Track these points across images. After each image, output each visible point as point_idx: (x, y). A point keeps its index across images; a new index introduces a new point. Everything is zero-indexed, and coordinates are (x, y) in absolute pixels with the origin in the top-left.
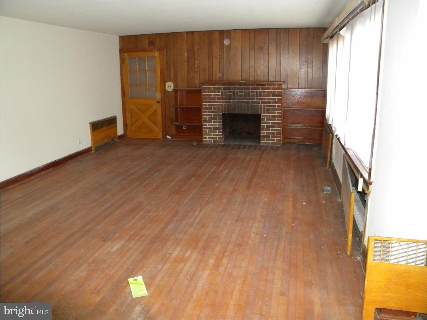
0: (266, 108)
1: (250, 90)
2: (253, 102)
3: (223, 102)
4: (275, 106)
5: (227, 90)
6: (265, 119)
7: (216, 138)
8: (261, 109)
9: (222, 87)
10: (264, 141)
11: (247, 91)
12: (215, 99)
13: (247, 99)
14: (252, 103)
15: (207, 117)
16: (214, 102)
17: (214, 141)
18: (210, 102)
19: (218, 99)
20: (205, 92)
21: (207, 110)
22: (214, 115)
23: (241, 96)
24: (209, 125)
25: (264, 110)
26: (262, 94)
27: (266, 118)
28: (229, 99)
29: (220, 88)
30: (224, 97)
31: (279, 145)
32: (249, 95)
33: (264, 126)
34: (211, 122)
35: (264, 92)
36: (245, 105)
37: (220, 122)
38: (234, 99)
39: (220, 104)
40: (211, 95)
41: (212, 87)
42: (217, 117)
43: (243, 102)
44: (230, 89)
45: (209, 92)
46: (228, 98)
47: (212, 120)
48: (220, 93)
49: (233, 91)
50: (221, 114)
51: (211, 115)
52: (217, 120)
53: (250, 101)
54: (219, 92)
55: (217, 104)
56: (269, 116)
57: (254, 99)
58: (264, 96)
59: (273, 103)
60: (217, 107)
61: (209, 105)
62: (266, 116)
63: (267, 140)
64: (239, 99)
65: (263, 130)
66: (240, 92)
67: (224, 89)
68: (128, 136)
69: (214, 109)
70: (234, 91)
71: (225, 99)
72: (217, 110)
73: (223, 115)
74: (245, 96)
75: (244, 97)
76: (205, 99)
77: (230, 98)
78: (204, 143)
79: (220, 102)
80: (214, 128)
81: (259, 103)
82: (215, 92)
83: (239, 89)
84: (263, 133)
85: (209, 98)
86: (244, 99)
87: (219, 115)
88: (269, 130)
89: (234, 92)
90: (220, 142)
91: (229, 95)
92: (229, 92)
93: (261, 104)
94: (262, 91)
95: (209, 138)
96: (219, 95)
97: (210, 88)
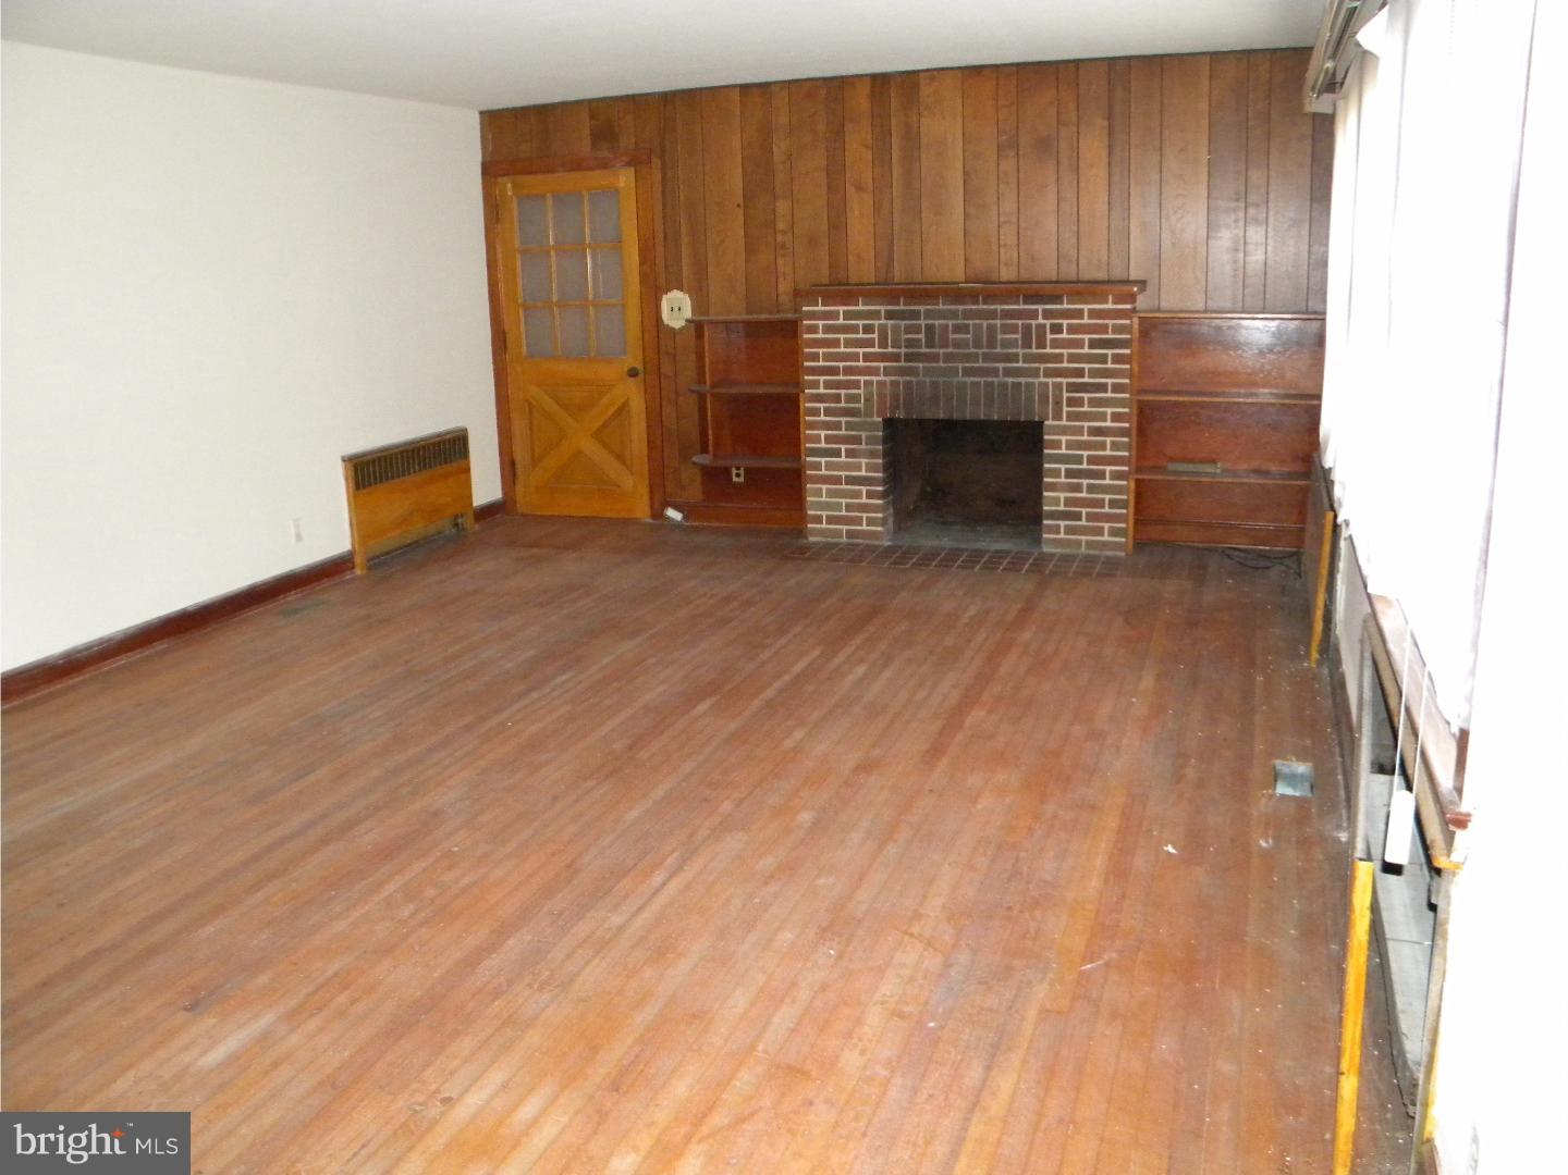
0: (1065, 395)
1: (998, 322)
2: (1008, 372)
3: (887, 372)
4: (1102, 388)
5: (903, 323)
6: (1060, 440)
7: (858, 521)
8: (1044, 399)
9: (882, 308)
10: (1056, 536)
11: (985, 323)
12: (855, 357)
13: (986, 358)
14: (1005, 376)
15: (823, 433)
16: (848, 371)
17: (850, 534)
18: (834, 371)
19: (867, 357)
20: (813, 329)
21: (822, 405)
22: (850, 426)
23: (957, 344)
24: (829, 466)
25: (1058, 403)
26: (1049, 336)
27: (1064, 439)
28: (909, 358)
29: (875, 315)
30: (890, 350)
31: (1122, 554)
32: (992, 343)
33: (1055, 473)
34: (837, 453)
35: (1057, 329)
36: (978, 383)
37: (872, 454)
38: (934, 358)
39: (874, 378)
40: (836, 343)
41: (841, 309)
42: (864, 434)
43: (968, 372)
44: (915, 315)
45: (828, 329)
46: (906, 355)
47: (843, 447)
48: (876, 336)
49: (926, 325)
50: (880, 419)
51: (837, 426)
52: (863, 446)
53: (997, 365)
54: (868, 329)
55: (862, 378)
56: (1079, 431)
57: (1013, 358)
58: (1056, 344)
59: (1093, 373)
60: (861, 391)
61: (828, 385)
62: (1064, 431)
63: (1069, 530)
64: (949, 358)
65: (1053, 487)
66: (958, 329)
67: (890, 315)
68: (521, 508)
69: (850, 398)
70: (933, 325)
71: (896, 358)
72: (861, 405)
73: (889, 423)
74: (977, 344)
75: (973, 350)
76: (815, 357)
77: (912, 354)
78: (812, 539)
79: (874, 372)
80: (851, 480)
81: (1035, 373)
82: (854, 329)
83: (954, 315)
84: (1054, 499)
85: (827, 357)
86: (974, 357)
87: (871, 427)
88: (1078, 488)
89: (929, 329)
90: (873, 535)
91: (911, 343)
92: (909, 329)
93: (1043, 380)
94: (1048, 323)
95: (830, 520)
96: (870, 343)
97: (834, 315)
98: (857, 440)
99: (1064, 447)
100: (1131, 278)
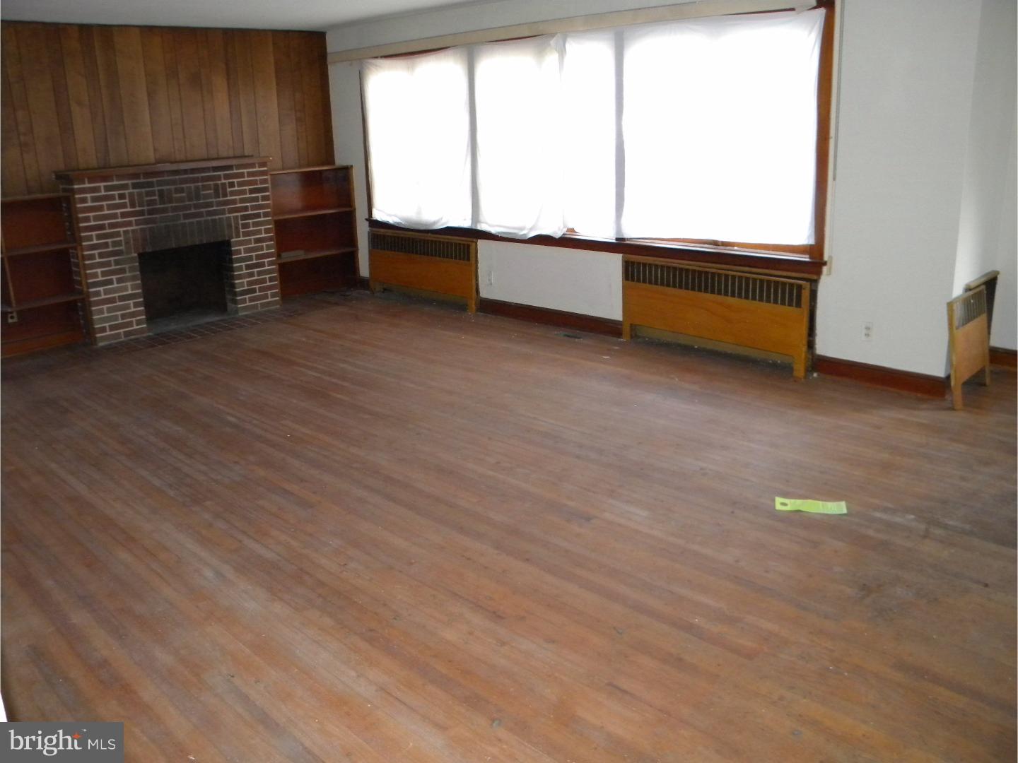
0: (240, 222)
1: (200, 184)
2: (209, 213)
3: (138, 223)
4: (258, 216)
5: (143, 190)
6: (240, 249)
7: (130, 324)
8: (230, 226)
9: (130, 182)
10: (245, 304)
11: (192, 185)
12: (115, 216)
13: (196, 206)
14: (207, 216)
15: (99, 270)
16: (112, 226)
17: (127, 334)
18: (101, 227)
19: (123, 215)
20: (84, 200)
21: (96, 252)
22: (117, 263)
23: (181, 200)
24: (106, 292)
25: (237, 228)
26: (229, 190)
27: (242, 248)
28: (151, 212)
29: (124, 187)
30: (138, 209)
31: (278, 306)
32: (198, 197)
33: (240, 269)
34: (110, 282)
35: (232, 185)
36: (192, 223)
37: (134, 278)
38: (164, 210)
39: (129, 228)
40: (100, 208)
41: (102, 184)
42: (127, 266)
43: (186, 216)
44: (150, 185)
45: (95, 199)
46: (148, 210)
47: (114, 277)
48: (127, 201)
49: (159, 191)
50: (136, 255)
51: (108, 264)
52: (128, 274)
53: (202, 210)
54: (122, 196)
55: (121, 230)
56: (249, 242)
57: (210, 205)
58: (233, 193)
59: (253, 208)
60: (122, 238)
61: (99, 237)
62: (241, 243)
63: (251, 300)
64: (175, 209)
65: (240, 277)
66: (177, 191)
67: (135, 186)
69: (115, 244)
70: (162, 190)
71: (141, 213)
72: (123, 248)
73: (141, 256)
74: (190, 199)
75: (187, 203)
76: (87, 219)
77: (153, 209)
78: (101, 344)
79: (129, 224)
80: (122, 298)
81: (223, 212)
82: (112, 197)
83: (174, 182)
84: (242, 283)
85: (96, 218)
86: (187, 208)
87: (132, 260)
88: (252, 275)
89: (161, 193)
90: (141, 331)
91: (150, 203)
92: (148, 194)
93: (227, 215)
94: (227, 181)
95: (112, 327)
96: (124, 206)
97: (96, 190)
98: (122, 271)
99: (243, 252)
100: (246, 154)
